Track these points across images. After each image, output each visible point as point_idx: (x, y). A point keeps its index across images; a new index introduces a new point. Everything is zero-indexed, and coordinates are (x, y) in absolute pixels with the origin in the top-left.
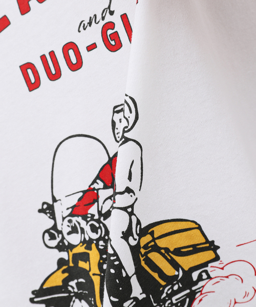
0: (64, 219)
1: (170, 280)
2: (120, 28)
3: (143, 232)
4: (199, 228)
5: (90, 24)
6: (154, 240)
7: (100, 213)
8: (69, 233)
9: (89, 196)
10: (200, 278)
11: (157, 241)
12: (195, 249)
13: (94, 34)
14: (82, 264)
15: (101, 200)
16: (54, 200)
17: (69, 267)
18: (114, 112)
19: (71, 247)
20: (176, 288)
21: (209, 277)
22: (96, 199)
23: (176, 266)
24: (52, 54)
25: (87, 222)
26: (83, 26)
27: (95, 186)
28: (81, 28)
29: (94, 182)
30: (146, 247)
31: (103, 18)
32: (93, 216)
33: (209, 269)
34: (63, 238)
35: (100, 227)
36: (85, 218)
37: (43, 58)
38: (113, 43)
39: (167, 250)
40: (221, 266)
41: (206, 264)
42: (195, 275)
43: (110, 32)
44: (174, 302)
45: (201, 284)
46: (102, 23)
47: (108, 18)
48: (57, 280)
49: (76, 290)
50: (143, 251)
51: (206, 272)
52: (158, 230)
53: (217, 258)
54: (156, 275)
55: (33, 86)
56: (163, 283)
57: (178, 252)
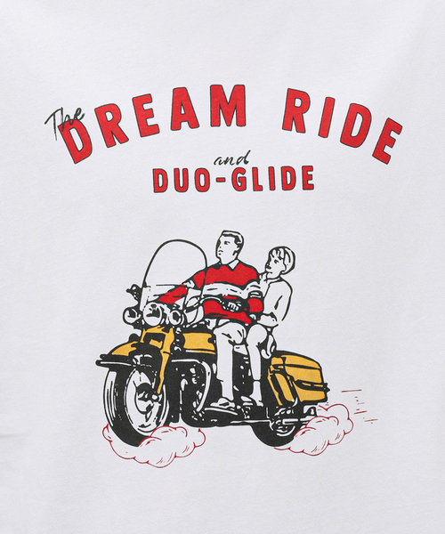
0: (148, 302)
1: (287, 404)
2: (249, 176)
3: (277, 354)
4: (320, 370)
5: (226, 162)
6: (284, 365)
7: (184, 306)
8: (148, 316)
9: (180, 291)
10: (309, 413)
11: (286, 367)
12: (312, 387)
13: (227, 171)
14: (153, 342)
15: (188, 297)
16: (145, 285)
17: (139, 343)
18: (222, 234)
19: (147, 326)
20: (289, 412)
21: (315, 415)
22: (185, 295)
23: (295, 395)
24: (185, 171)
25: (172, 310)
26: (218, 161)
27: (188, 284)
28: (217, 162)
29: (188, 281)
30: (275, 366)
31: (238, 163)
32: (178, 306)
33: (317, 407)
34: (142, 318)
35: (181, 317)
36: (170, 306)
37: (176, 171)
38: (239, 184)
39: (292, 378)
40: (326, 407)
41: (315, 402)
42: (306, 408)
43: (239, 175)
44: (284, 423)
45: (308, 418)
46: (236, 166)
47: (242, 165)
48: (125, 351)
49: (139, 363)
50: (272, 369)
51: (314, 409)
52: (290, 359)
53: (325, 400)
54: (277, 394)
55: (159, 189)
56: (280, 404)
57: (300, 383)
